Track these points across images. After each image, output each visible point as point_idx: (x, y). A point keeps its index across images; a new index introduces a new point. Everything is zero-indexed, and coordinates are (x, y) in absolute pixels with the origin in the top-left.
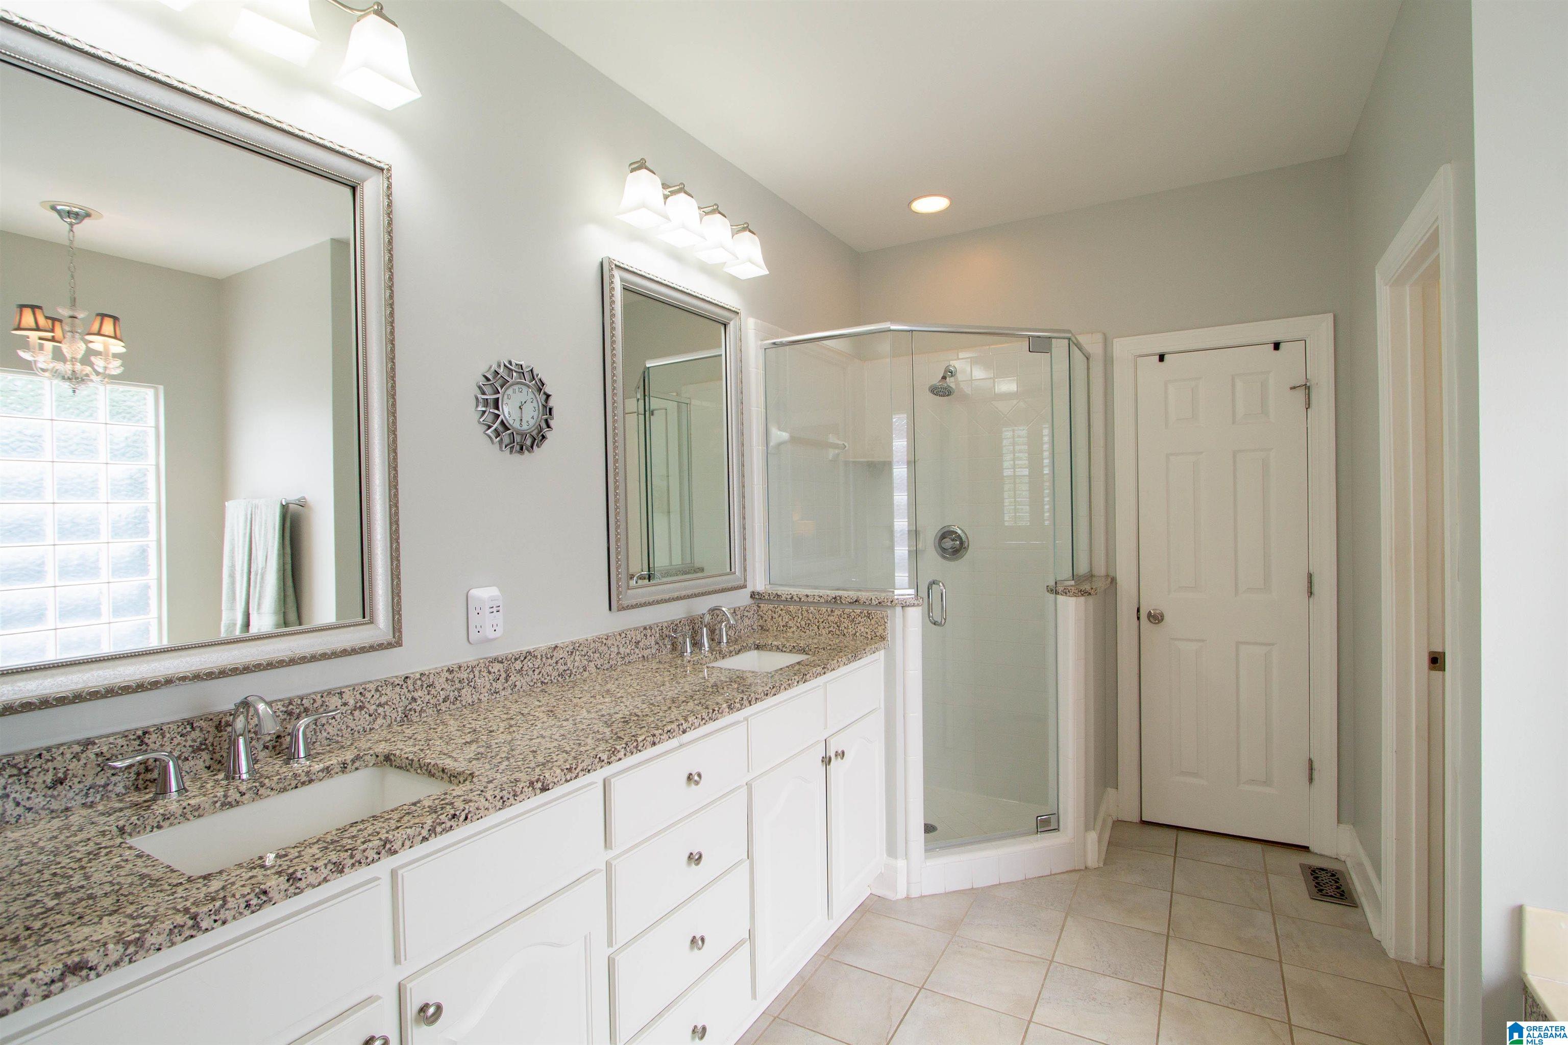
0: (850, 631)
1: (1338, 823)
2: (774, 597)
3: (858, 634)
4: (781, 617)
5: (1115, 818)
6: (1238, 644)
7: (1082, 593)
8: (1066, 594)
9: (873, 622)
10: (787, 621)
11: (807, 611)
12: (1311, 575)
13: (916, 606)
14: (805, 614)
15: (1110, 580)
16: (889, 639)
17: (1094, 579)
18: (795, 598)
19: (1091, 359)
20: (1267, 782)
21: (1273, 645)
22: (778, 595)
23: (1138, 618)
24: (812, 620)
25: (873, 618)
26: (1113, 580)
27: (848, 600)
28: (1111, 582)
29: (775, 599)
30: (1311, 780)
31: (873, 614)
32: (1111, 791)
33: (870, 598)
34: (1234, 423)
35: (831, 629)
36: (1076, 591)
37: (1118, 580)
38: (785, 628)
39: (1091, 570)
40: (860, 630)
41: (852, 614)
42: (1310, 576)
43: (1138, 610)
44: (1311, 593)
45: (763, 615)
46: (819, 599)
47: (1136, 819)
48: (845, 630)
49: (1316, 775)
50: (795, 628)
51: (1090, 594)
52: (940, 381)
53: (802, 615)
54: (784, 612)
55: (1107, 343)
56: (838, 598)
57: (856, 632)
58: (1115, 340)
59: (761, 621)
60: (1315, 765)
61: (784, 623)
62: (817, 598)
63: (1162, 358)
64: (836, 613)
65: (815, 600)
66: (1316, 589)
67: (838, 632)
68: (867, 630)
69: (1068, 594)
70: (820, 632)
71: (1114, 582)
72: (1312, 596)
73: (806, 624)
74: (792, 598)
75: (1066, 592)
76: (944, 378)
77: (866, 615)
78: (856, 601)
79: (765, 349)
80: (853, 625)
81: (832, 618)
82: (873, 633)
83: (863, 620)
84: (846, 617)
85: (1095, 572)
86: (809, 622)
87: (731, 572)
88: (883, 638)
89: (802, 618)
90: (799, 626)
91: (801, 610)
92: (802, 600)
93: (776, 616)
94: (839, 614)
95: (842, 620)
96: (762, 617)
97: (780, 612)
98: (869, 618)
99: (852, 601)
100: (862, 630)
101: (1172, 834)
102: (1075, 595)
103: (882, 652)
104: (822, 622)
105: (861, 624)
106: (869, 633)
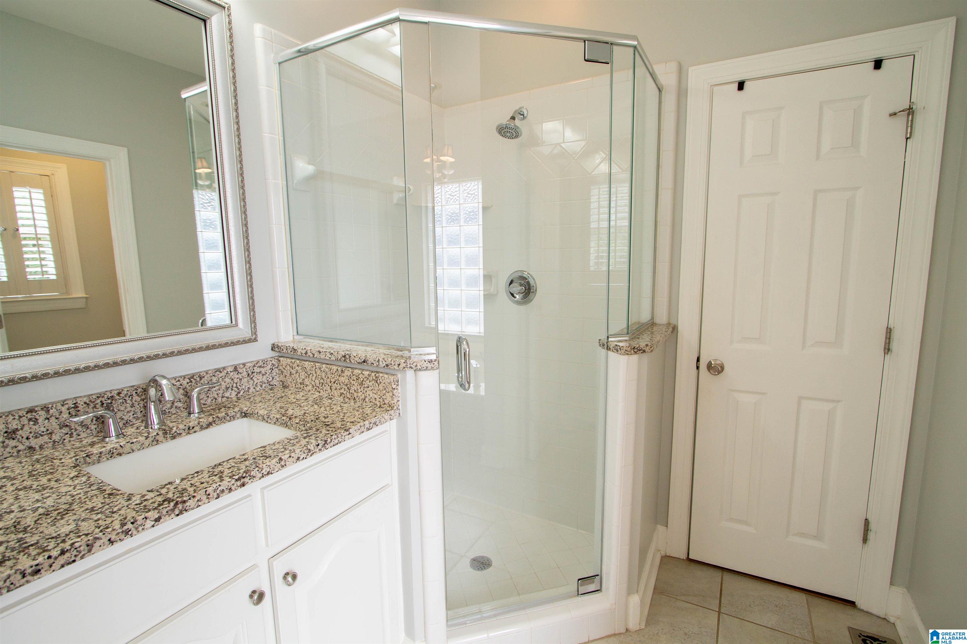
0: (359, 394)
1: (891, 584)
2: (291, 351)
3: (367, 400)
4: (298, 373)
5: (663, 553)
6: (800, 398)
7: (635, 350)
8: (617, 351)
9: (381, 387)
10: (303, 378)
11: (320, 368)
12: (891, 330)
13: (429, 370)
14: (319, 372)
15: (671, 329)
16: (400, 407)
17: (655, 328)
18: (309, 354)
19: (663, 92)
20: (818, 537)
21: (839, 401)
22: (294, 349)
23: (698, 368)
24: (325, 379)
25: (380, 382)
26: (675, 329)
27: (357, 359)
28: (672, 332)
29: (292, 353)
30: (865, 540)
31: (380, 378)
32: (660, 528)
33: (377, 360)
34: (818, 157)
35: (342, 391)
36: (629, 349)
37: (680, 328)
38: (302, 386)
39: (653, 318)
40: (369, 395)
41: (361, 376)
42: (889, 331)
43: (698, 360)
44: (887, 349)
45: (283, 370)
46: (330, 356)
47: (683, 556)
48: (355, 394)
49: (871, 536)
50: (310, 387)
51: (644, 351)
52: (508, 121)
53: (316, 373)
54: (300, 368)
55: (681, 72)
56: (347, 356)
57: (366, 397)
58: (690, 69)
59: (282, 376)
60: (872, 526)
61: (301, 381)
62: (328, 355)
63: (741, 86)
64: (345, 374)
65: (327, 358)
66: (894, 346)
67: (349, 396)
68: (376, 396)
69: (619, 352)
70: (332, 393)
71: (675, 331)
72: (890, 353)
73: (320, 383)
74: (306, 353)
75: (617, 349)
76: (513, 118)
77: (374, 378)
78: (364, 362)
79: (280, 63)
80: (362, 388)
81: (342, 379)
82: (381, 400)
83: (371, 384)
84: (355, 379)
85: (657, 320)
86: (322, 381)
87: (233, 323)
88: (391, 407)
89: (316, 377)
90: (314, 385)
91: (314, 368)
92: (315, 356)
93: (293, 372)
94: (349, 375)
95: (352, 382)
96: (282, 372)
97: (297, 368)
98: (377, 382)
99: (360, 361)
100: (371, 396)
101: (718, 574)
102: (627, 353)
103: (394, 422)
104: (334, 383)
105: (370, 388)
106: (378, 399)
